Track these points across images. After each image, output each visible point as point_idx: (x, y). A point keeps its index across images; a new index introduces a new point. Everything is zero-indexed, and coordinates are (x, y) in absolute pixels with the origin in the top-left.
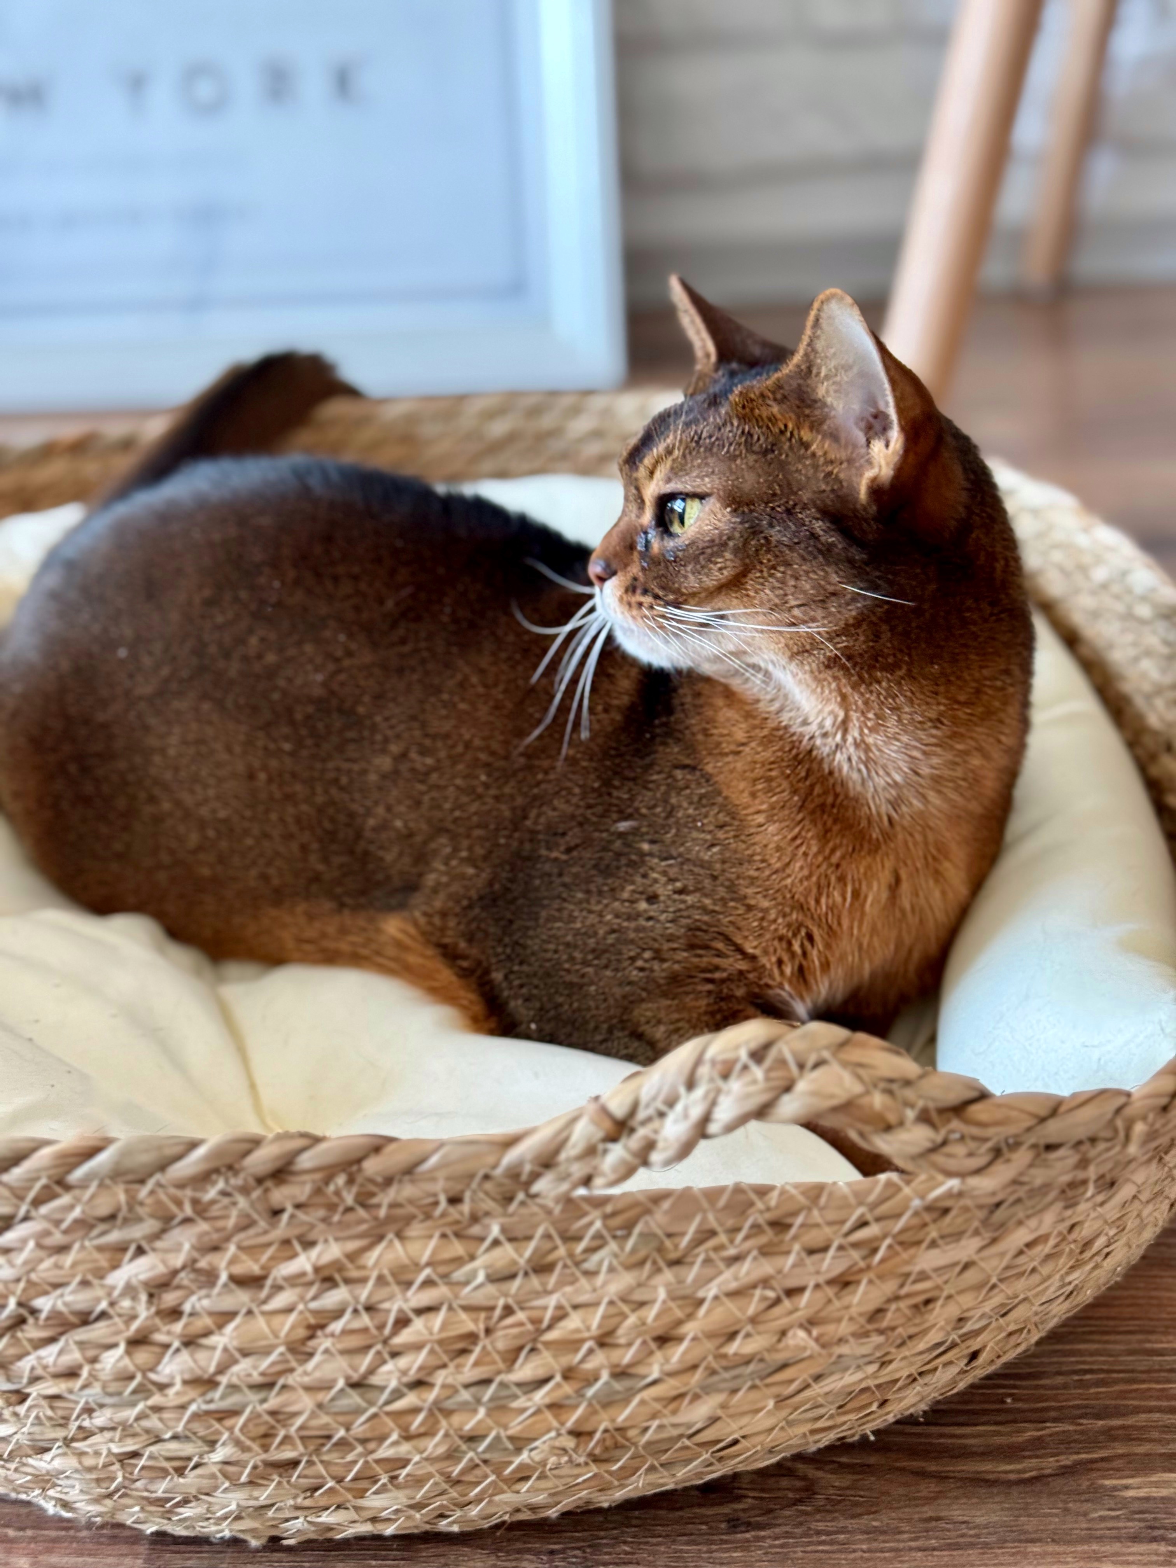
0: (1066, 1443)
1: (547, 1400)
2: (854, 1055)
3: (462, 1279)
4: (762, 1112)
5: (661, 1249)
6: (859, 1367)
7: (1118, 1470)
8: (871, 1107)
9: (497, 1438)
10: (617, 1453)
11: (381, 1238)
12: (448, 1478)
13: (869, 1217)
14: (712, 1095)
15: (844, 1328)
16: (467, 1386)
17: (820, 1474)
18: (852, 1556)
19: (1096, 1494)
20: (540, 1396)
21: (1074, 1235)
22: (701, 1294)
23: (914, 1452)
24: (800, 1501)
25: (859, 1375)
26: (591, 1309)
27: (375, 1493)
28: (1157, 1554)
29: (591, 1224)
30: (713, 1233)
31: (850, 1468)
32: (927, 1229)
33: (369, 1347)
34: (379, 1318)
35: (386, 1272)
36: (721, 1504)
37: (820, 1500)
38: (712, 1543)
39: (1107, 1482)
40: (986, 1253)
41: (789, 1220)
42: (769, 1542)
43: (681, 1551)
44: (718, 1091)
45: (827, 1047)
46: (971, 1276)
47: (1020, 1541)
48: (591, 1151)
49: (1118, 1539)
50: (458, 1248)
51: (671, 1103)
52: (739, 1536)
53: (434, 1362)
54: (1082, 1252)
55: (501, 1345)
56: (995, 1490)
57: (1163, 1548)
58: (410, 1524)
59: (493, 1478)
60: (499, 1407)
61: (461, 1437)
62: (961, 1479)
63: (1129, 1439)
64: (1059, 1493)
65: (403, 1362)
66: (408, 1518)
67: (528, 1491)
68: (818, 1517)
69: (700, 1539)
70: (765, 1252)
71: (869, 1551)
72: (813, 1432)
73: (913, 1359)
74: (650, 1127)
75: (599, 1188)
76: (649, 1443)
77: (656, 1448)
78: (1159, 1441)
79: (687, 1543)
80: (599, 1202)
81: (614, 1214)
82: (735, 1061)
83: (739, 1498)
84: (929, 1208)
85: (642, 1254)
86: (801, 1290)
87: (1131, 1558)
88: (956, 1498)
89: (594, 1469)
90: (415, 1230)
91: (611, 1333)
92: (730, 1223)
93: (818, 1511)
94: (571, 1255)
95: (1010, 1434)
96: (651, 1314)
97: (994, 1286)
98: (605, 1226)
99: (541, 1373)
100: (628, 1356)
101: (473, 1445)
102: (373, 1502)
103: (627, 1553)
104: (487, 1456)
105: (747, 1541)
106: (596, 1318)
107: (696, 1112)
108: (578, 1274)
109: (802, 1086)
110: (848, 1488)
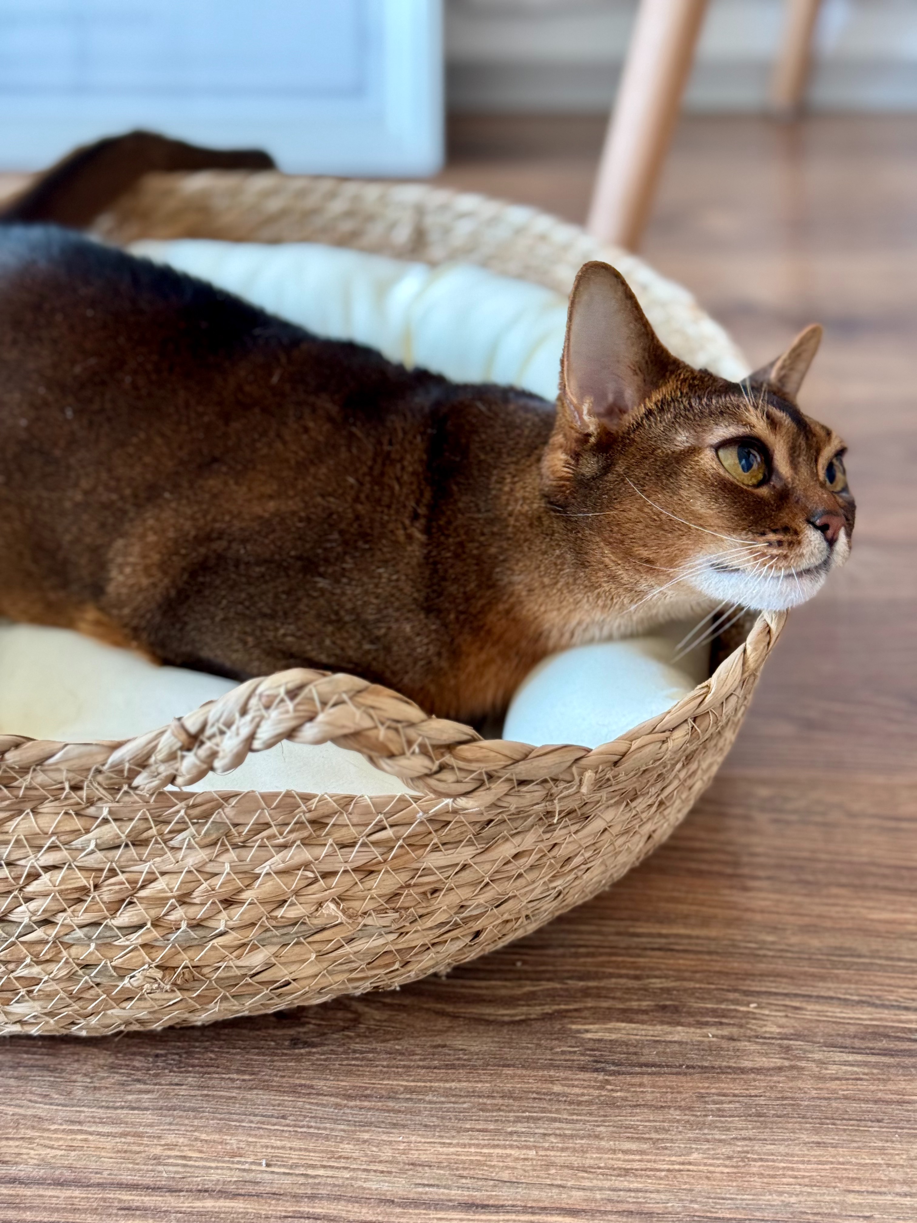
0: (552, 996)
1: (140, 941)
2: (369, 699)
3: (80, 846)
4: (291, 734)
5: (227, 835)
6: (381, 935)
7: (585, 1018)
8: (377, 738)
9: (105, 966)
10: (196, 984)
11: (21, 812)
12: (70, 995)
13: (385, 823)
14: (257, 720)
15: (367, 905)
16: (81, 927)
17: (367, 1009)
18: (374, 1069)
19: (563, 1034)
20: (135, 938)
21: (554, 852)
22: (257, 871)
23: (440, 997)
24: (344, 1029)
25: (381, 941)
26: (175, 876)
27: (17, 1002)
28: (595, 1081)
29: (178, 812)
30: (268, 825)
31: (391, 1006)
32: (430, 836)
33: (10, 892)
34: (16, 871)
35: (22, 837)
36: (290, 1027)
37: (362, 1028)
38: (276, 1055)
39: (574, 1027)
40: (478, 859)
41: (325, 821)
42: (317, 1056)
43: (251, 1060)
44: (262, 718)
45: (346, 692)
46: (466, 875)
47: (499, 1066)
48: (172, 757)
49: (570, 1068)
50: (77, 823)
51: (229, 725)
52: (297, 1051)
53: (56, 907)
54: (562, 867)
55: (106, 897)
56: (491, 1028)
57: (601, 1077)
58: (47, 1028)
59: (104, 996)
60: (105, 945)
61: (78, 965)
62: (470, 1019)
63: (599, 996)
64: (537, 1032)
65: (32, 905)
66: (47, 1023)
67: (131, 1008)
68: (358, 1040)
69: (267, 1052)
70: (306, 843)
71: (388, 1066)
72: (350, 980)
73: (426, 933)
74: (214, 741)
75: (180, 786)
76: (218, 979)
77: (229, 983)
78: (620, 999)
79: (258, 1054)
80: (182, 797)
81: (194, 806)
82: (276, 696)
83: (303, 1024)
84: (431, 820)
85: (214, 837)
86: (334, 873)
87: (576, 1083)
88: (462, 1032)
89: (179, 996)
90: (47, 807)
91: (189, 894)
92: (281, 819)
93: (359, 1036)
94: (161, 834)
95: (512, 988)
96: (218, 882)
97: (487, 884)
98: (186, 813)
99: (135, 920)
100: (200, 913)
101: (88, 971)
102: (18, 1009)
103: (211, 1059)
104: (98, 980)
105: (302, 1055)
106: (176, 882)
107: (245, 732)
108: (166, 849)
109: (321, 718)
110: (385, 1021)
